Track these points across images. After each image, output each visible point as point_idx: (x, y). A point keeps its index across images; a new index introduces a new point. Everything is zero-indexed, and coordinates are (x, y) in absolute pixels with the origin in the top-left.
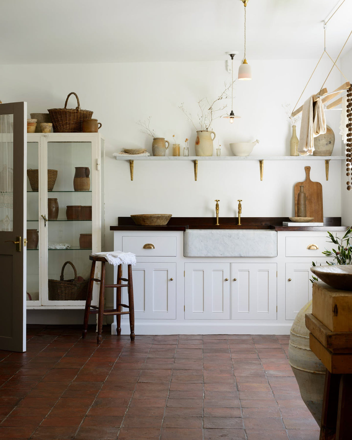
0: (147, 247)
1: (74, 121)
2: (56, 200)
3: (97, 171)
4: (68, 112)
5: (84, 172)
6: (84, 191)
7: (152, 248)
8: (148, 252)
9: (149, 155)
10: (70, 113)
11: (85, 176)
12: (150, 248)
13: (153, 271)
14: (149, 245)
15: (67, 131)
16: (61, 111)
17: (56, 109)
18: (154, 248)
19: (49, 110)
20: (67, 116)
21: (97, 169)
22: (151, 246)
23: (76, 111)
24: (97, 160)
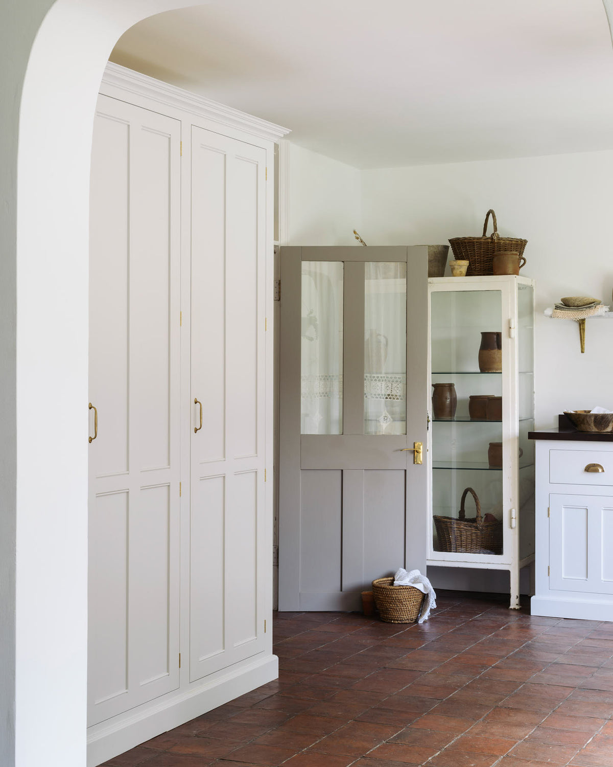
0: (592, 468)
1: (487, 258)
2: (451, 386)
3: (510, 339)
4: (477, 242)
5: (495, 340)
6: (495, 371)
7: (600, 470)
8: (591, 477)
9: (607, 309)
10: (480, 243)
11: (496, 347)
12: (597, 471)
13: (602, 511)
14: (594, 465)
15: (477, 273)
16: (466, 241)
17: (458, 239)
18: (603, 471)
19: (450, 241)
20: (476, 248)
21: (509, 336)
22: (599, 468)
23: (490, 240)
24: (509, 322)
